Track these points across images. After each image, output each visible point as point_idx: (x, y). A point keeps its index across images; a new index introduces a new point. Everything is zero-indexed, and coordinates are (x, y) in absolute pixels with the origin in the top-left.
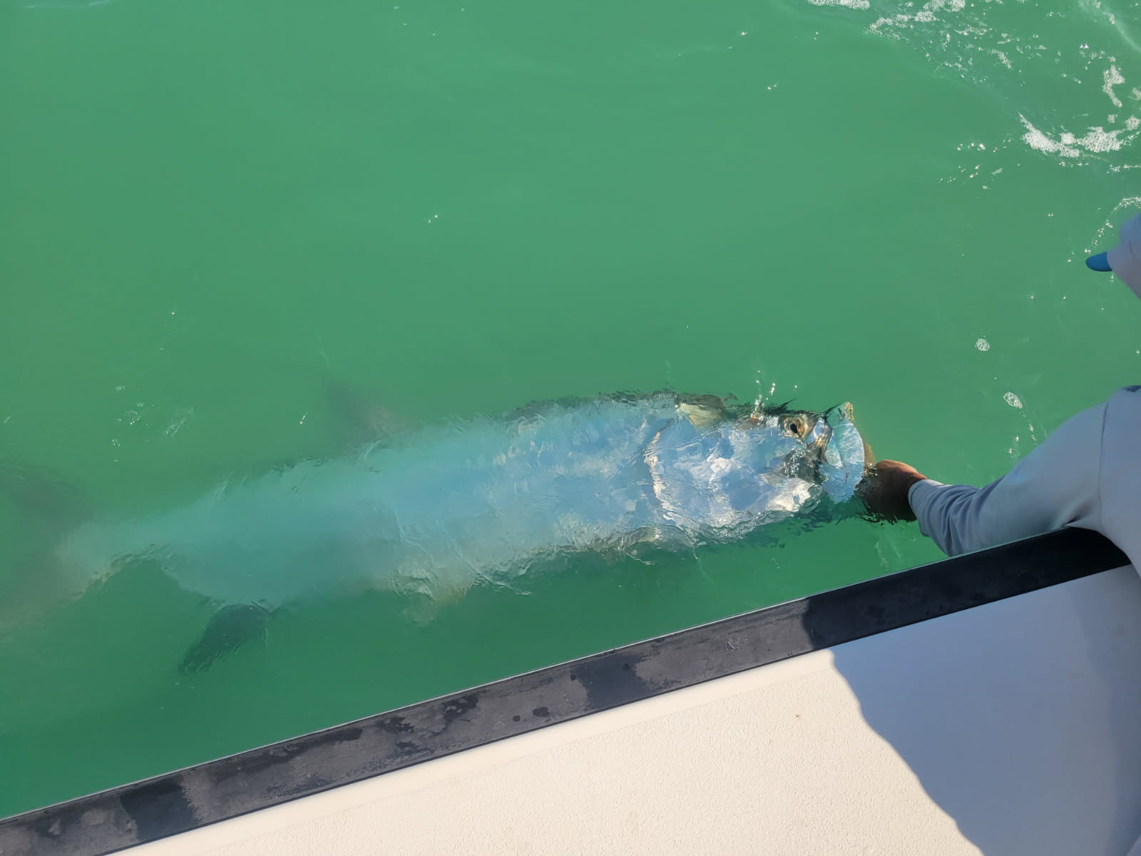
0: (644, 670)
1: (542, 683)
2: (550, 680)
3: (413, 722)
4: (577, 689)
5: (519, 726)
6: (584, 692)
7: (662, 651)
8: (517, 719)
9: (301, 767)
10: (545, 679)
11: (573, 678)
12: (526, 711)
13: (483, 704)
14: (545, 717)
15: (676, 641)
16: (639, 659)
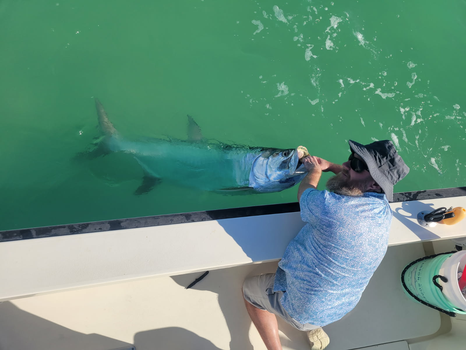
0: (122, 224)
1: (102, 224)
2: (104, 223)
3: (76, 227)
4: (109, 226)
5: (95, 231)
6: (110, 226)
7: (127, 221)
8: (95, 229)
9: (53, 231)
10: (103, 223)
11: (108, 224)
12: (98, 228)
13: (90, 226)
14: (101, 230)
15: (131, 220)
16: (122, 222)
